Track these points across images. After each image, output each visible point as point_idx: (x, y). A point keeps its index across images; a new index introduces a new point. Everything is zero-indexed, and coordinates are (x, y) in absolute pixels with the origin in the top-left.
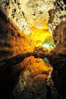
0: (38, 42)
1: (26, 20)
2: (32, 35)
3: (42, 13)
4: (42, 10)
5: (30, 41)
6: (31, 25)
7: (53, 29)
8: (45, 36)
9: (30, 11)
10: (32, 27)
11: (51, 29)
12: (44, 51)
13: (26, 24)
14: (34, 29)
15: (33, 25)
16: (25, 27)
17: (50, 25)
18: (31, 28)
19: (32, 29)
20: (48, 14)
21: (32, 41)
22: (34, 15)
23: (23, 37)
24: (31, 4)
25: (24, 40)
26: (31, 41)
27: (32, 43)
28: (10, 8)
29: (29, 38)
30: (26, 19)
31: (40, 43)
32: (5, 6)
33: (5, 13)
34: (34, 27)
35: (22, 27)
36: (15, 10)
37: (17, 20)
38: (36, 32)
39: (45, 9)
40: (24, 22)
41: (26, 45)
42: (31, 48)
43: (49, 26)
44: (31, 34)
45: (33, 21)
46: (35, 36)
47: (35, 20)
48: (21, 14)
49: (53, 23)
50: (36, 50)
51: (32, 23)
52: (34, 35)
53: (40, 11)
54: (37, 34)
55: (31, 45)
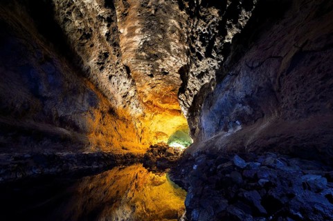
0: (158, 134)
1: (133, 84)
2: (146, 118)
3: (166, 74)
4: (166, 67)
5: (140, 130)
6: (146, 96)
7: (188, 106)
8: (176, 124)
9: (143, 68)
10: (147, 102)
11: (185, 105)
12: (169, 154)
13: (132, 93)
14: (151, 106)
15: (149, 97)
16: (129, 96)
17: (182, 96)
18: (144, 103)
19: (146, 105)
20: (179, 76)
21: (145, 132)
22: (151, 76)
23: (124, 120)
24: (144, 54)
25: (127, 127)
26: (142, 131)
27: (145, 136)
28: (92, 46)
29: (138, 125)
30: (133, 81)
31: (164, 137)
32: (81, 38)
33: (79, 53)
34: (152, 103)
35: (124, 97)
36: (106, 55)
37: (110, 77)
38: (156, 114)
39: (171, 64)
40: (127, 86)
41: (128, 138)
42: (141, 146)
43: (180, 99)
44: (144, 115)
45: (148, 88)
46: (152, 121)
47: (153, 88)
48: (122, 68)
49: (188, 92)
50: (152, 151)
51: (147, 93)
52: (151, 119)
53: (163, 69)
54: (158, 117)
55: (143, 141)
